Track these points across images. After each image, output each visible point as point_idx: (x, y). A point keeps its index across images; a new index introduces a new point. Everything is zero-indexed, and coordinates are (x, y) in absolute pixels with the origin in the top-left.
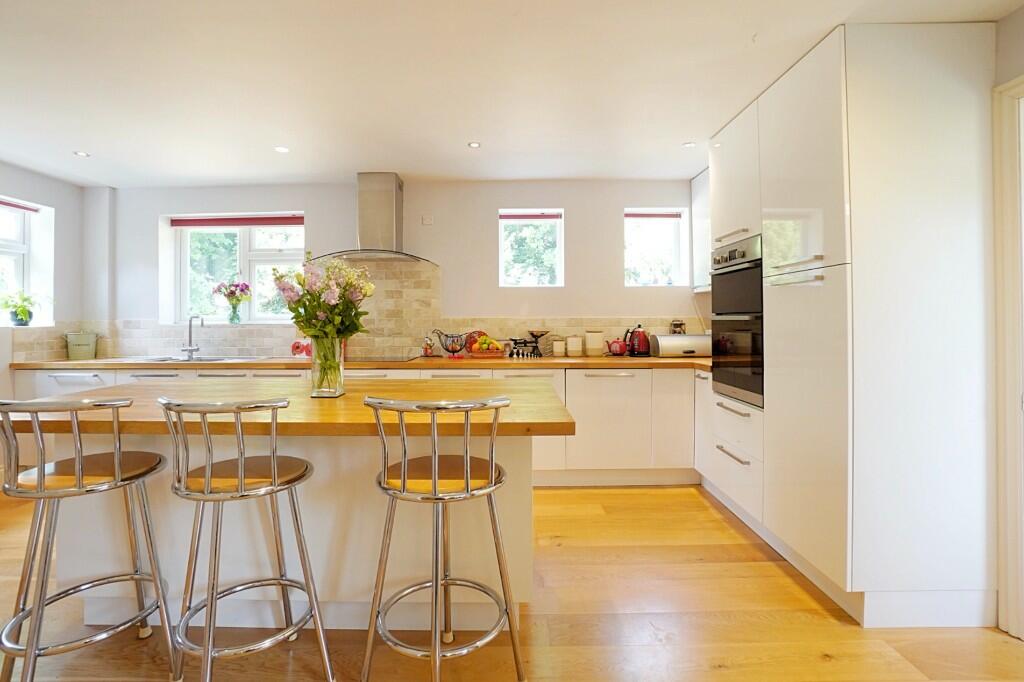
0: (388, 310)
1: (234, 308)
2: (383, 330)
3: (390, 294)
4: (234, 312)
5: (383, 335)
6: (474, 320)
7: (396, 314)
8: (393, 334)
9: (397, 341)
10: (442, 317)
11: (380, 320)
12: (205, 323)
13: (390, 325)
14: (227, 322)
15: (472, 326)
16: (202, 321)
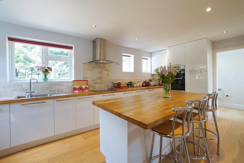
0: (99, 77)
1: (45, 76)
2: (97, 82)
3: (99, 73)
4: (46, 77)
5: (97, 84)
6: (118, 79)
7: (101, 78)
8: (100, 84)
9: (101, 85)
10: (112, 79)
11: (97, 80)
12: (38, 81)
13: (100, 81)
14: (42, 81)
15: (118, 81)
16: (37, 80)
